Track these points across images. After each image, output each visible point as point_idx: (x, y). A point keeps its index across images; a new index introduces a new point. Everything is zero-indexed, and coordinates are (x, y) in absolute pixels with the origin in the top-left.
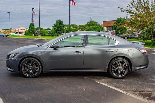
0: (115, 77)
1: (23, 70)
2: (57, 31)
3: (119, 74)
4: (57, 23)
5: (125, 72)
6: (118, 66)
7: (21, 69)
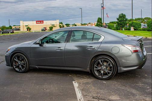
0: (98, 78)
1: (14, 65)
2: (120, 25)
3: (102, 75)
4: (120, 17)
5: (109, 73)
6: (101, 66)
7: (13, 63)
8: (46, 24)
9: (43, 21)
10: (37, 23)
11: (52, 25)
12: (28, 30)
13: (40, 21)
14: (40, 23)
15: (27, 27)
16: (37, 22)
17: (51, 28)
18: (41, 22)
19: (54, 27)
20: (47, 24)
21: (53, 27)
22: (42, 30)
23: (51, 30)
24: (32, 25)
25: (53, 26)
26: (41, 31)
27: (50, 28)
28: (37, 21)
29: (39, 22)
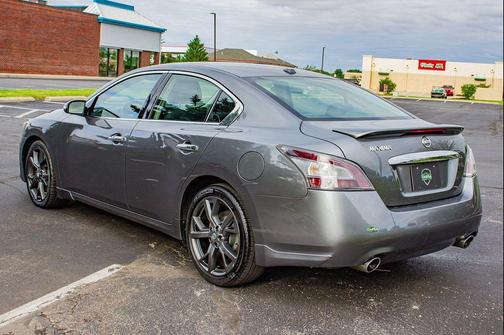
1: (30, 178)
8: (453, 74)
9: (444, 62)
10: (420, 68)
11: (476, 79)
12: (381, 90)
13: (434, 62)
14: (434, 69)
15: (384, 78)
16: (423, 65)
17: (469, 91)
18: (438, 64)
19: (483, 86)
20: (458, 73)
21: (478, 89)
22: (434, 95)
23: (468, 98)
24: (401, 74)
25: (478, 83)
26: (429, 97)
27: (463, 88)
28: (421, 61)
29: (431, 65)
